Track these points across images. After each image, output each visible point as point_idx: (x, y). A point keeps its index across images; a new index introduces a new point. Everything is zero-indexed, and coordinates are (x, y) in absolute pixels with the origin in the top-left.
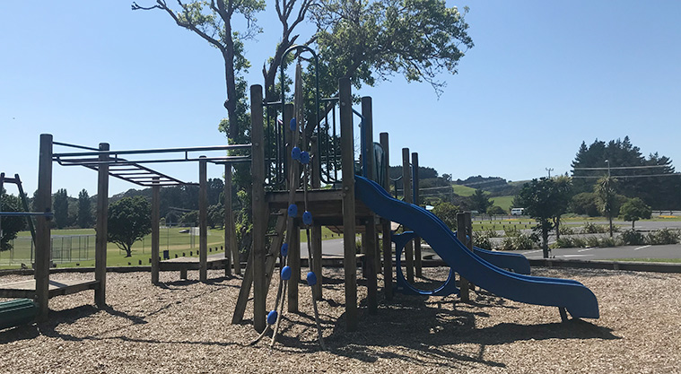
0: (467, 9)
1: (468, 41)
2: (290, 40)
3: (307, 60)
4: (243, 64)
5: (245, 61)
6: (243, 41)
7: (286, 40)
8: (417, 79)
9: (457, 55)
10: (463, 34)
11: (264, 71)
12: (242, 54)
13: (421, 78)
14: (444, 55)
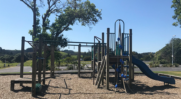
0: (101, 10)
1: (101, 18)
2: (51, 9)
3: (58, 16)
4: (38, 14)
5: (39, 14)
6: (39, 8)
7: (49, 9)
8: (84, 25)
9: (96, 21)
10: (100, 16)
11: (42, 17)
12: (38, 11)
13: (86, 25)
14: (93, 20)
